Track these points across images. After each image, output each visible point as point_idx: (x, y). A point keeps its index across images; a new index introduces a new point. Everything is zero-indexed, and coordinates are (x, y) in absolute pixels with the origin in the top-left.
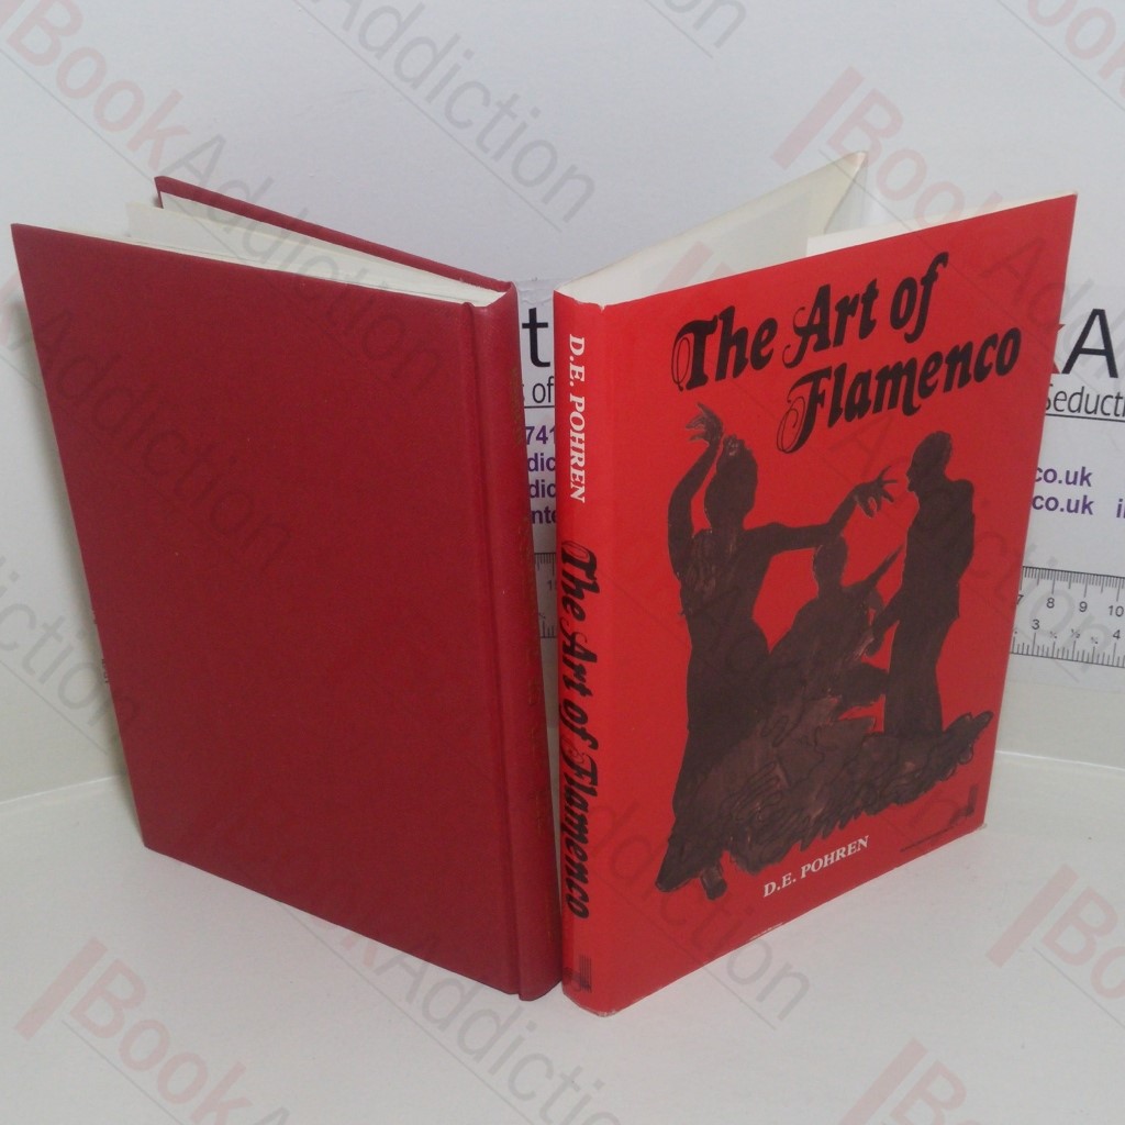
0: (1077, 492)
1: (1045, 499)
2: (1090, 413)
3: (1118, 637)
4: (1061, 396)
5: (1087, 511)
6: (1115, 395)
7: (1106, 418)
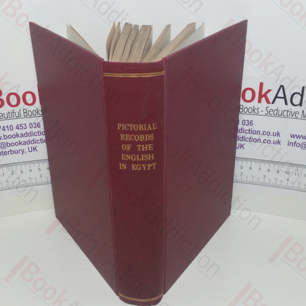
3: (288, 181)
4: (271, 110)
5: (279, 144)
6: (287, 110)
7: (284, 117)
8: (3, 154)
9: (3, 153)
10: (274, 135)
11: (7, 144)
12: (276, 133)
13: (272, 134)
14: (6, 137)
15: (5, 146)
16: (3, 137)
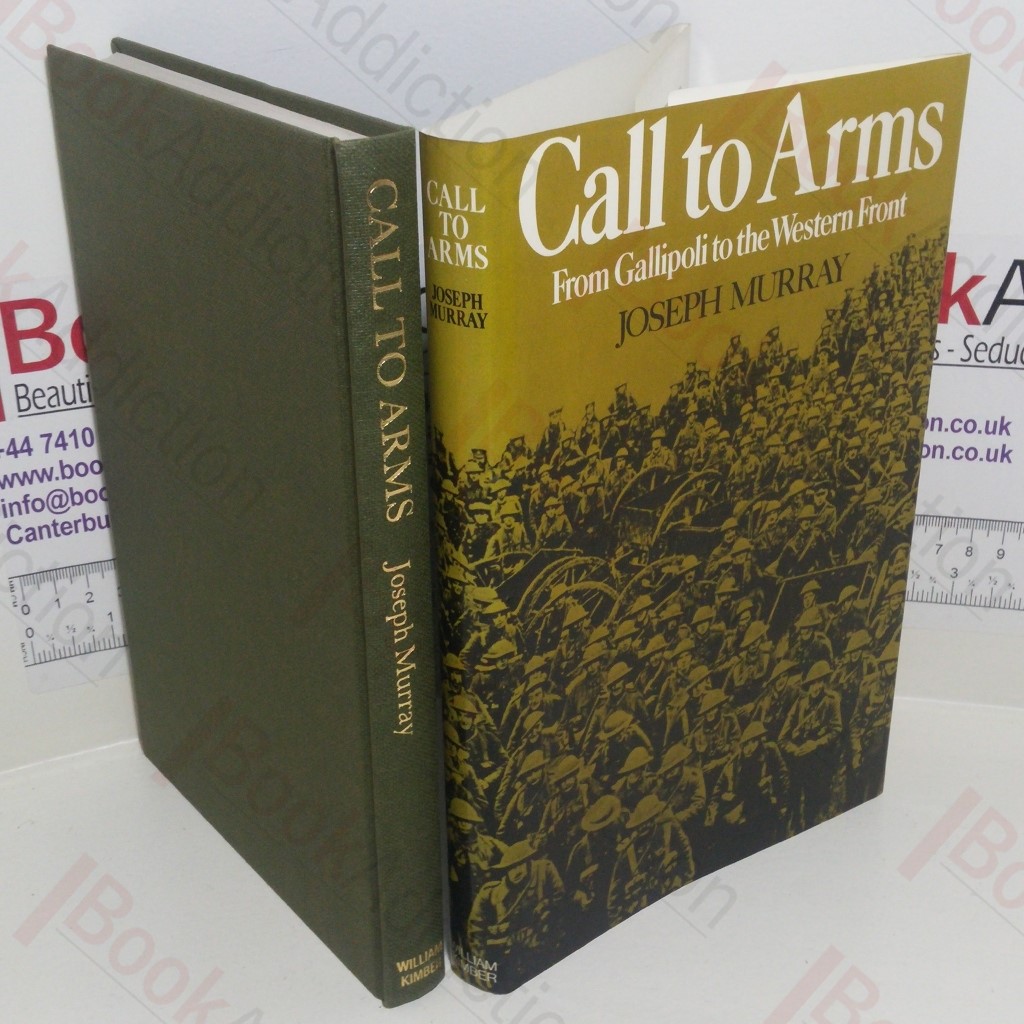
0: (996, 442)
1: (965, 449)
2: (1010, 363)
5: (1005, 459)
8: (59, 532)
9: (58, 528)
10: (991, 429)
11: (73, 495)
12: (996, 423)
13: (983, 429)
14: (67, 472)
15: (63, 503)
16: (57, 473)
